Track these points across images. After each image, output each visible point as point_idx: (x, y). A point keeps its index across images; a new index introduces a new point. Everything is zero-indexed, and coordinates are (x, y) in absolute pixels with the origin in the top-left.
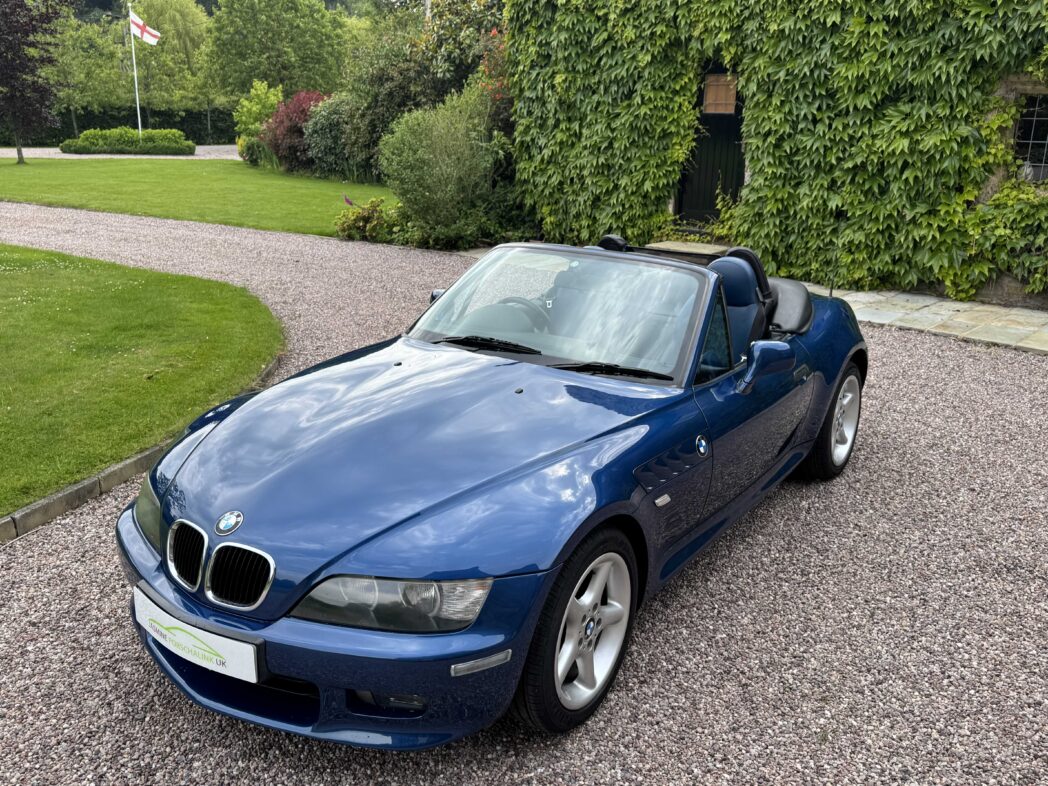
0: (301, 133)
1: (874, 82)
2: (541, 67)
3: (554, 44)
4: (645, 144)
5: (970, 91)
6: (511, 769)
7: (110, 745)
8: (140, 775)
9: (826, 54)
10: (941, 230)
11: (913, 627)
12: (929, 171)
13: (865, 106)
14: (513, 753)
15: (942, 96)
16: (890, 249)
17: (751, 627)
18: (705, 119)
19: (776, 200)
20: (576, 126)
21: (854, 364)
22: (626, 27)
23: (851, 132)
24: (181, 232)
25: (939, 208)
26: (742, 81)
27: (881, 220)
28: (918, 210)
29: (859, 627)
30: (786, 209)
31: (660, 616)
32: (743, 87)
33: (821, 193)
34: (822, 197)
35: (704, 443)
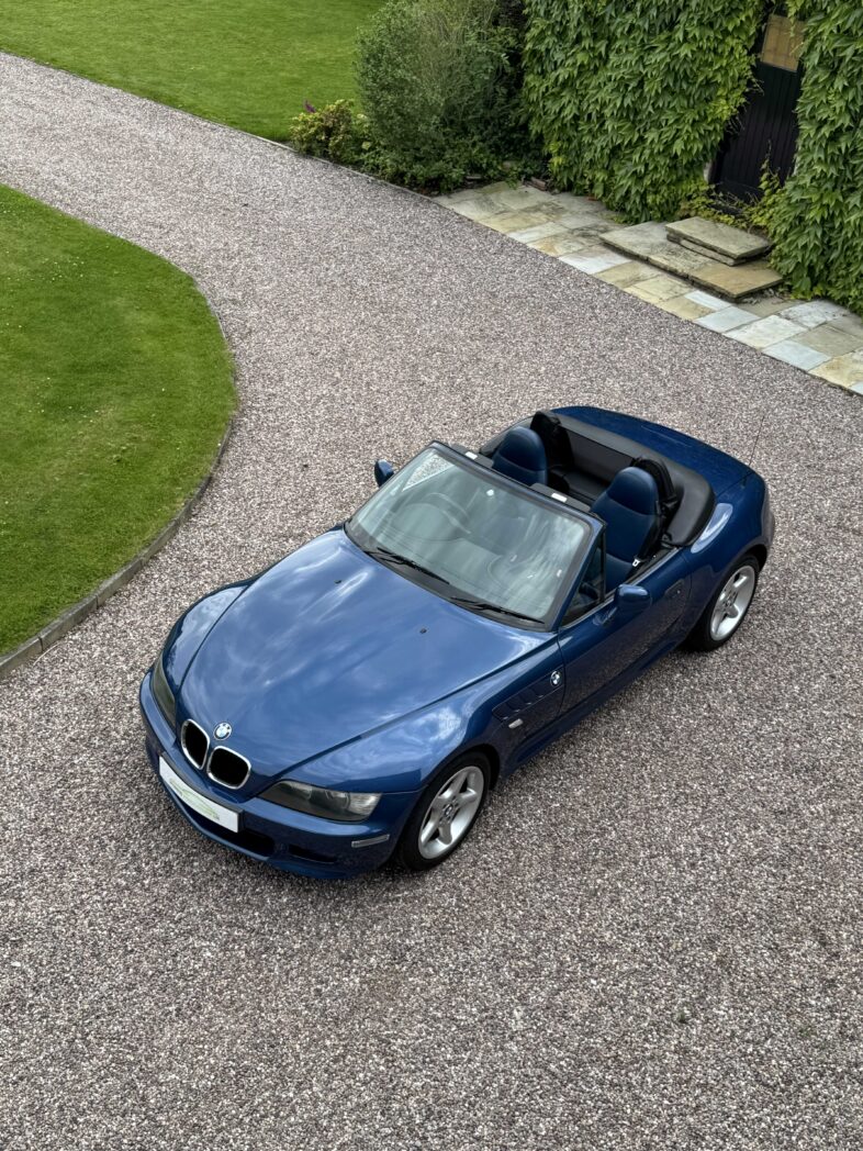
4: (682, 91)
18: (760, 69)
19: (822, 206)
20: (602, 46)
30: (832, 217)
35: (558, 677)
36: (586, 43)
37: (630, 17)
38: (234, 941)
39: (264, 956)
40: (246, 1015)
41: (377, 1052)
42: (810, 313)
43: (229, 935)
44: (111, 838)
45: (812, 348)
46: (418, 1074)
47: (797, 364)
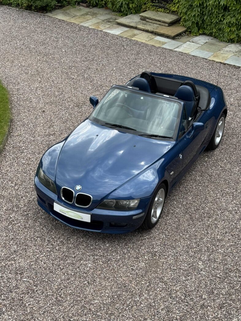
14: (140, 233)
21: (223, 114)
30: (203, 4)
35: (181, 156)
38: (96, 260)
39: (109, 262)
40: (111, 280)
41: (161, 282)
42: (200, 40)
43: (94, 258)
44: (38, 237)
45: (206, 51)
46: (176, 285)
47: (203, 57)
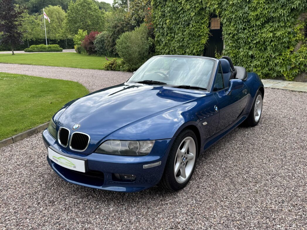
0: (93, 43)
1: (261, 17)
2: (163, 18)
3: (166, 11)
4: (193, 39)
5: (291, 18)
6: (161, 201)
7: (41, 195)
8: (50, 203)
9: (247, 10)
10: (283, 60)
11: (282, 163)
12: (279, 43)
13: (259, 24)
14: (162, 196)
15: (282, 20)
16: (268, 66)
17: (232, 164)
18: (211, 31)
19: (233, 53)
20: (173, 35)
21: (259, 91)
22: (187, 5)
23: (255, 32)
24: (59, 69)
25: (282, 53)
26: (222, 19)
27: (265, 58)
28: (276, 54)
29: (265, 164)
30: (236, 56)
31: (204, 161)
32: (222, 21)
33: (246, 50)
34: (247, 51)
35: (217, 108)
36: (169, 35)
37: (179, 26)
